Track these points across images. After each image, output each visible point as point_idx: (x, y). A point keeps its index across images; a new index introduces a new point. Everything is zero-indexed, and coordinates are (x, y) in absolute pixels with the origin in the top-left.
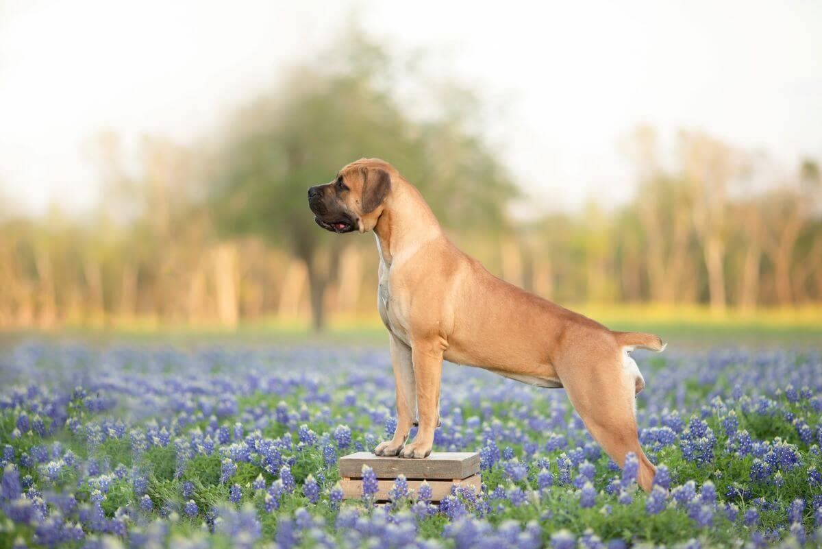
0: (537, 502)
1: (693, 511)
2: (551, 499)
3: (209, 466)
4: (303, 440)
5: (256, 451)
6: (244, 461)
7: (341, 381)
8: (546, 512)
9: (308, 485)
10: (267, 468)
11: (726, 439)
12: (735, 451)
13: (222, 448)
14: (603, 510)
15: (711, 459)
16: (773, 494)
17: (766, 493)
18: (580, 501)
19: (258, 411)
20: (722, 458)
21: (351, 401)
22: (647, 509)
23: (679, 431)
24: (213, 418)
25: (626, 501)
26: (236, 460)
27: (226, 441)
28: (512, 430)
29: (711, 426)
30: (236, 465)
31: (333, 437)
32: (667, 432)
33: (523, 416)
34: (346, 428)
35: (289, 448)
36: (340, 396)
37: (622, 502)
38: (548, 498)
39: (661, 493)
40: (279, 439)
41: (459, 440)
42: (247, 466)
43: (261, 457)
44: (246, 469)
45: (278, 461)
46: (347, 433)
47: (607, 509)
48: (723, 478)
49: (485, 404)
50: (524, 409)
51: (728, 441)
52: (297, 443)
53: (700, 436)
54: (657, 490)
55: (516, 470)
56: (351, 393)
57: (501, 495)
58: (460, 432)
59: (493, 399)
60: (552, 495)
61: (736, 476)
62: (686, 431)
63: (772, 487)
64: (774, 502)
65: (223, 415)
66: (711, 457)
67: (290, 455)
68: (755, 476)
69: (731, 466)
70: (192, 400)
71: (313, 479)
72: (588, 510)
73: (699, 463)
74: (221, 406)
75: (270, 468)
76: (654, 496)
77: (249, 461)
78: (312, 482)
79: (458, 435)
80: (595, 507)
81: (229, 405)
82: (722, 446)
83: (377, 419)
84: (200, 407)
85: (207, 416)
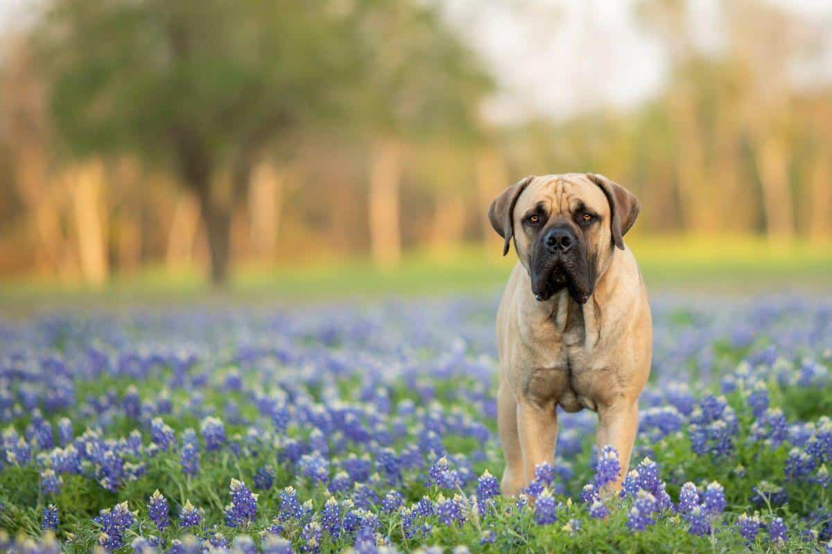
0: (477, 518)
1: (694, 523)
2: (497, 515)
3: (22, 480)
4: (156, 441)
5: (90, 458)
6: (71, 473)
7: (226, 354)
8: (487, 532)
9: (154, 505)
10: (103, 483)
11: (752, 422)
12: (765, 437)
13: (42, 455)
14: (567, 528)
15: (731, 451)
16: (815, 497)
17: (807, 494)
18: (536, 517)
19: (103, 401)
20: (747, 449)
21: (234, 384)
22: (630, 525)
23: (687, 411)
24: (37, 413)
25: (600, 514)
26: (59, 472)
27: (48, 446)
28: (459, 418)
29: (732, 404)
30: (61, 479)
31: (199, 435)
32: (670, 415)
33: (476, 398)
34: (217, 422)
35: (137, 453)
36: (219, 378)
37: (594, 515)
38: (493, 511)
39: (647, 501)
40: (123, 441)
41: (382, 434)
42: (76, 480)
43: (95, 467)
44: (74, 484)
45: (118, 472)
46: (219, 429)
47: (574, 527)
48: (746, 476)
49: (424, 383)
50: (479, 388)
51: (755, 425)
52: (147, 445)
53: (716, 418)
54: (642, 497)
55: (446, 474)
56: (234, 372)
57: (427, 510)
58: (383, 423)
59: (437, 374)
60: (498, 508)
61: (766, 474)
62: (697, 413)
63: (815, 488)
64: (817, 507)
65: (53, 408)
66: (731, 447)
67: (137, 462)
68: (791, 472)
69: (759, 459)
70: (9, 388)
71: (161, 497)
72: (546, 527)
73: (713, 456)
74: (51, 396)
75: (107, 483)
76: (638, 506)
77: (79, 472)
78: (160, 501)
79: (380, 428)
80: (557, 524)
81: (61, 394)
82: (748, 432)
83: (266, 408)
84: (21, 397)
85: (28, 409)
